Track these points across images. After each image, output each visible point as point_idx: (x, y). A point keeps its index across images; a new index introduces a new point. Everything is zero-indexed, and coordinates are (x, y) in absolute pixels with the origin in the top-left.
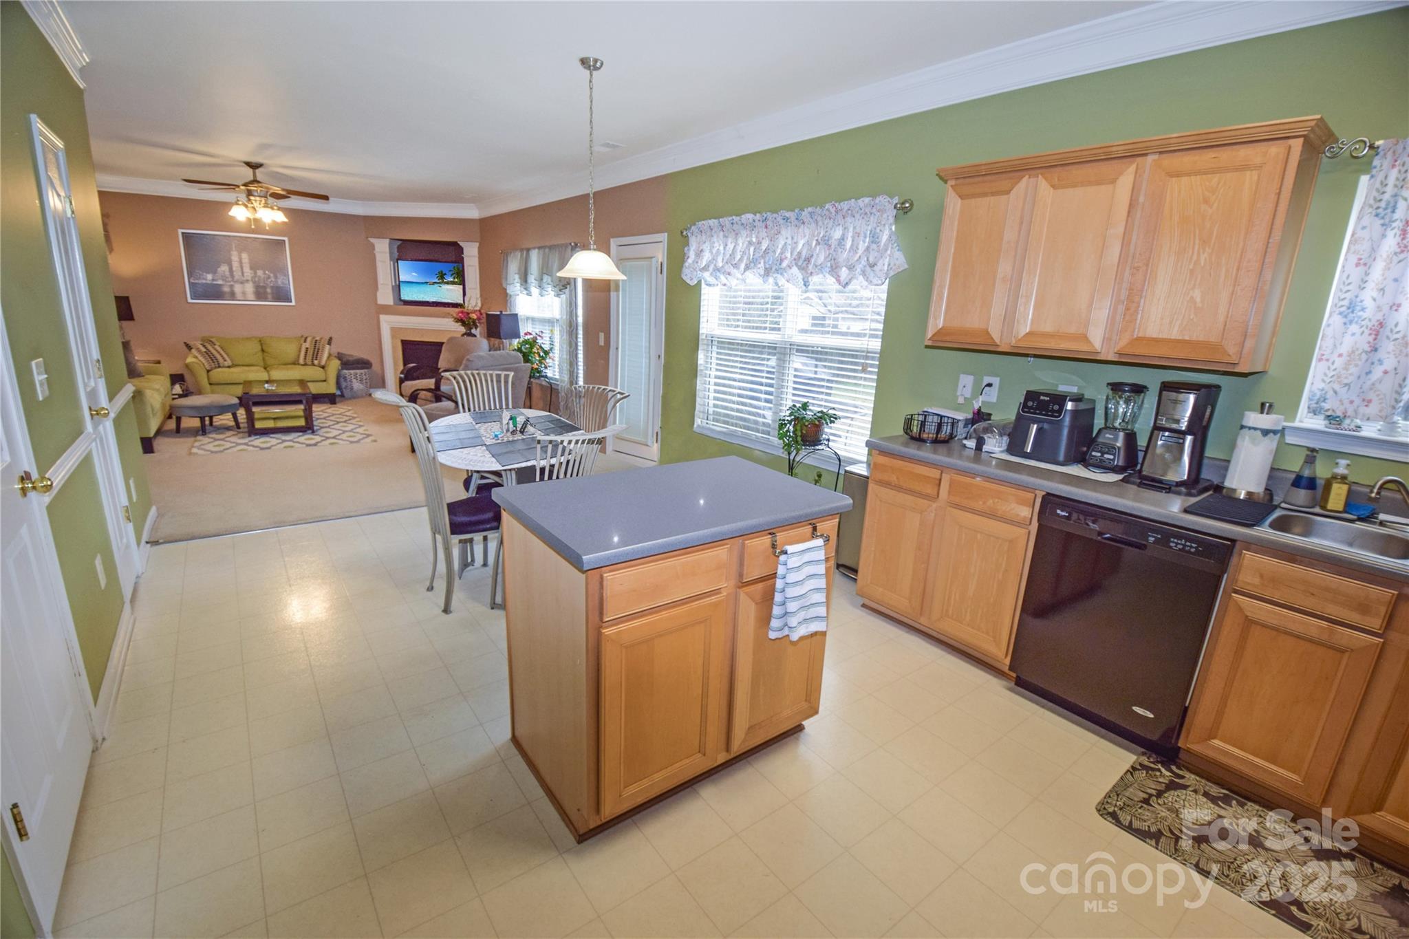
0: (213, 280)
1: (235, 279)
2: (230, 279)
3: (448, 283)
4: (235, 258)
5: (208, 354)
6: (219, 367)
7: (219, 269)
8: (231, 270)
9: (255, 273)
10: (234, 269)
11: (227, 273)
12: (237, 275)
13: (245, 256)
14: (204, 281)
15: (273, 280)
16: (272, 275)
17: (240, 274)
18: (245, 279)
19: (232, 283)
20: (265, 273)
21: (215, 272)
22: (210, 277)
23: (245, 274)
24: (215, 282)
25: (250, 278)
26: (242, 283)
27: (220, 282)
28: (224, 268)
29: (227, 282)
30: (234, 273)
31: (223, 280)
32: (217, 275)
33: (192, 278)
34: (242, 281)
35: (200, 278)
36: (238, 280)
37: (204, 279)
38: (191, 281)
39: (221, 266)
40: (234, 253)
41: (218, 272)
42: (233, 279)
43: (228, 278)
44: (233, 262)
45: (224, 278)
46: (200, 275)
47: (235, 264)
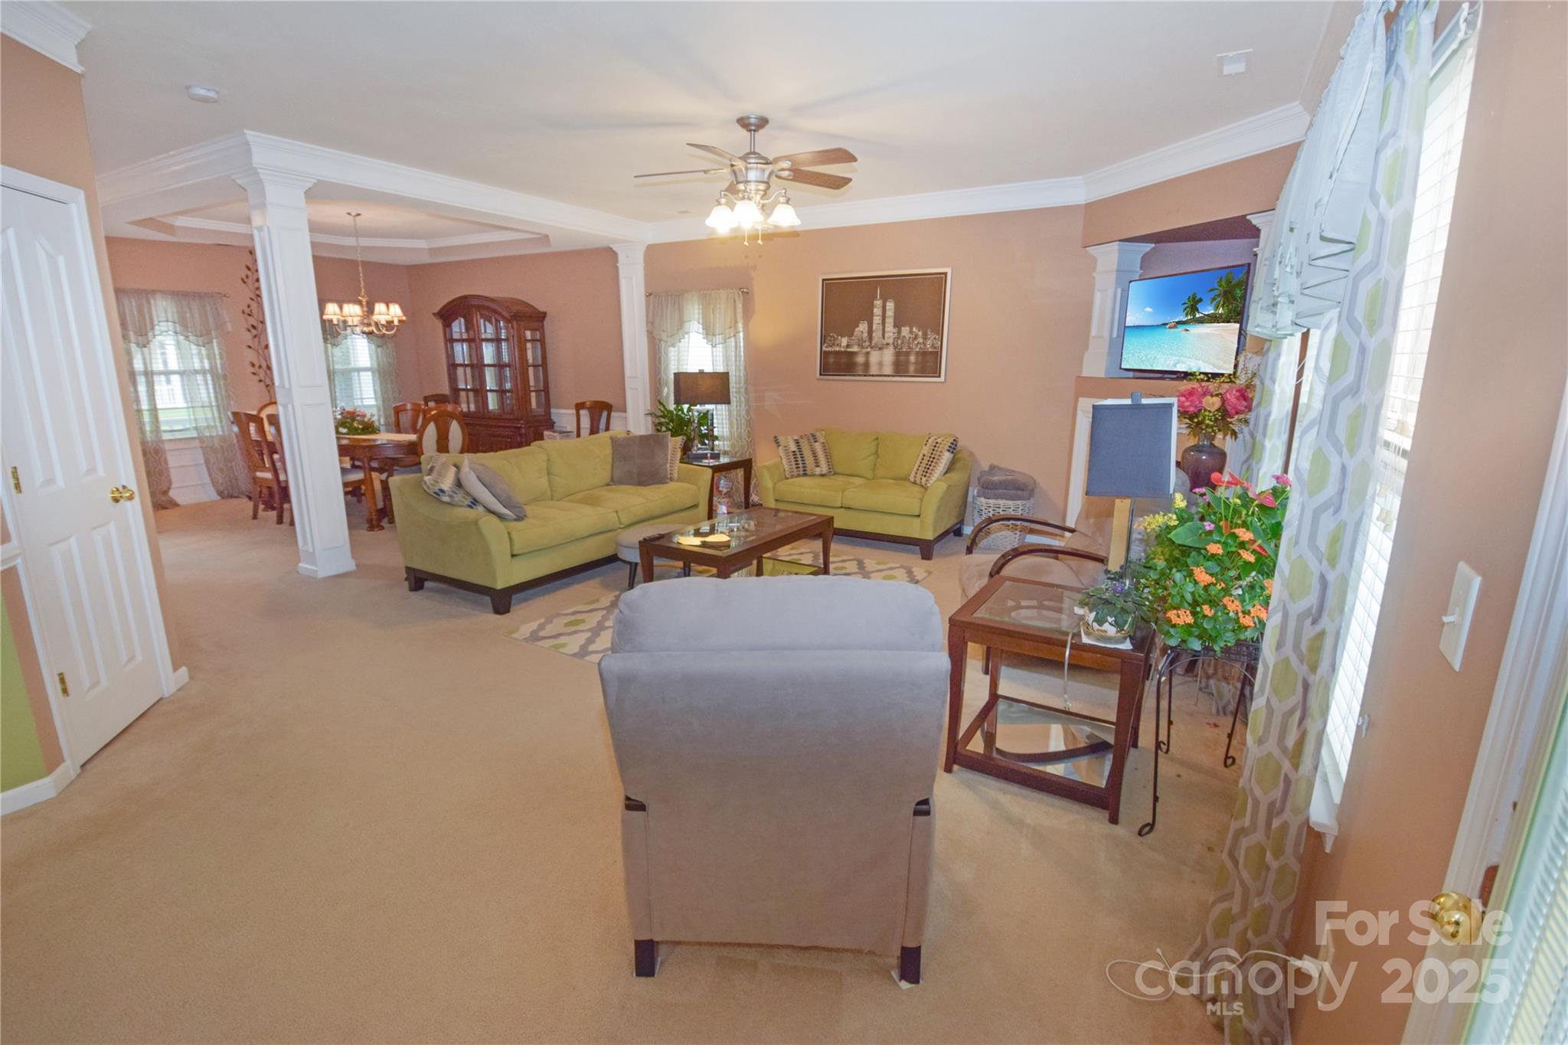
0: (848, 346)
1: (873, 343)
2: (867, 343)
3: (1201, 321)
4: (877, 311)
5: (797, 456)
6: (805, 475)
7: (857, 329)
8: (870, 329)
9: (899, 332)
10: (874, 327)
11: (865, 335)
12: (877, 336)
13: (890, 305)
14: (838, 349)
15: (921, 340)
16: (920, 333)
17: (880, 334)
18: (885, 342)
19: (868, 350)
20: (911, 332)
21: (851, 335)
22: (844, 341)
23: (886, 335)
24: (849, 350)
25: (891, 341)
26: (880, 349)
27: (855, 349)
28: (863, 327)
29: (863, 348)
30: (874, 334)
31: (859, 345)
32: (853, 338)
33: (825, 345)
34: (879, 346)
35: (834, 344)
36: (876, 344)
37: (838, 345)
38: (824, 349)
39: (860, 325)
40: (878, 303)
41: (855, 333)
42: (871, 343)
43: (865, 341)
44: (874, 318)
45: (861, 342)
46: (834, 340)
47: (877, 320)
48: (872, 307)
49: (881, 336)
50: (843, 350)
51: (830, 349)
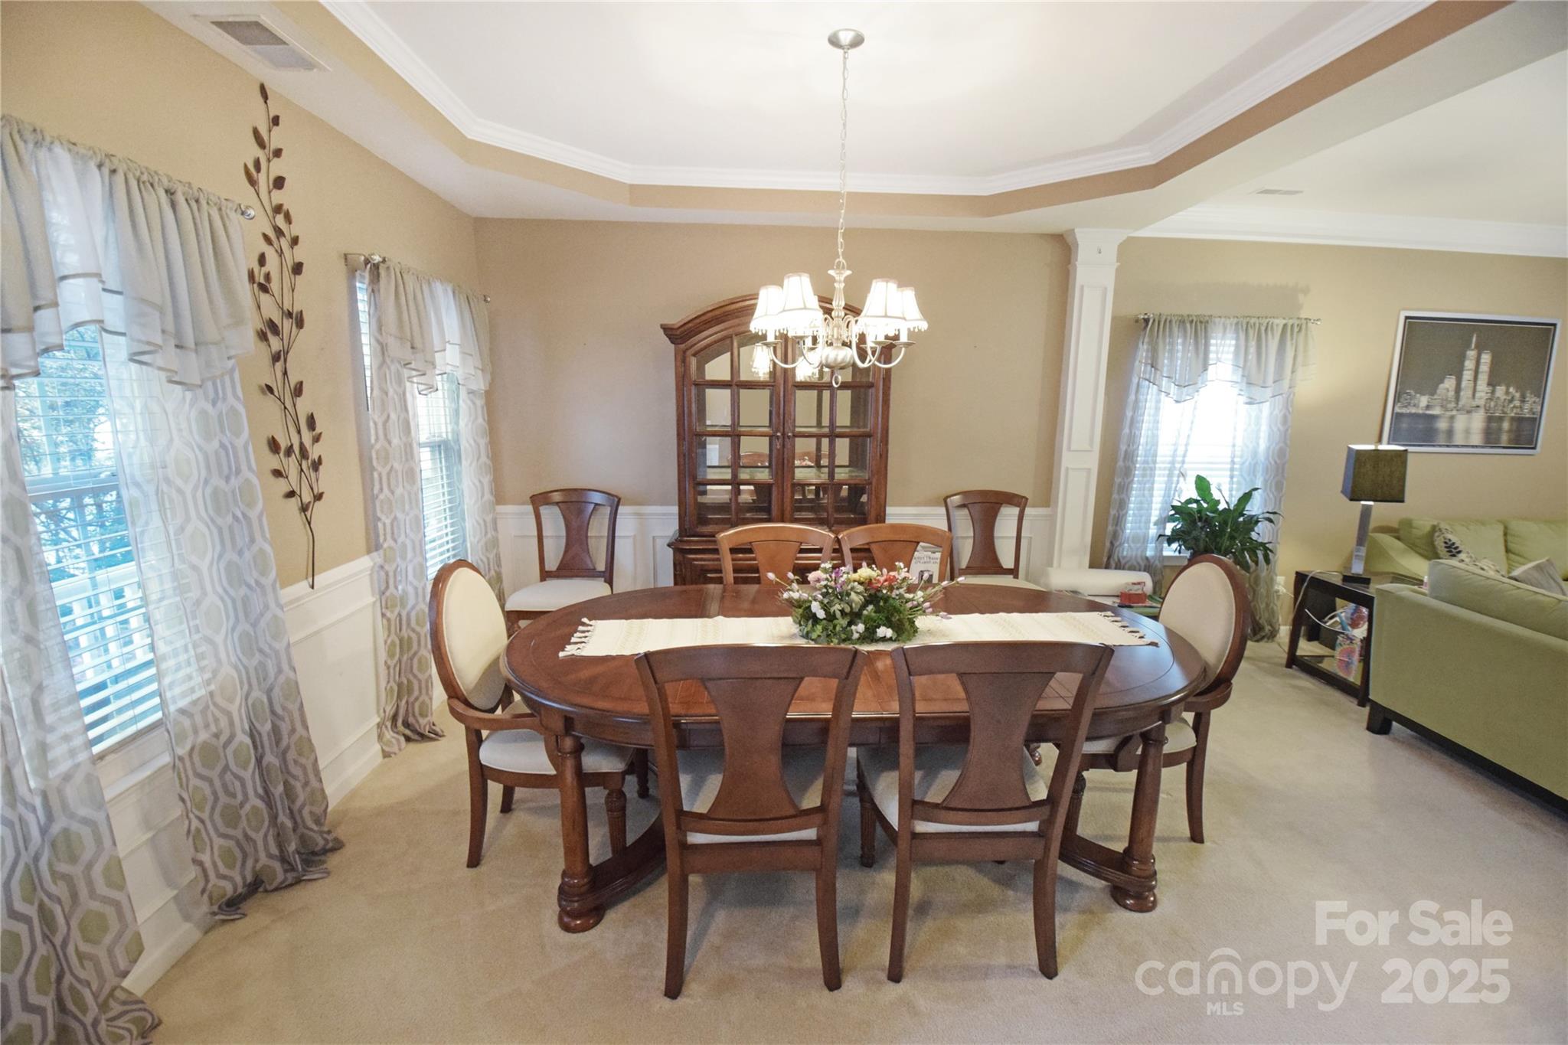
0: (1428, 407)
1: (1461, 404)
2: (1453, 405)
4: (1469, 364)
7: (1441, 386)
8: (1458, 389)
9: (1493, 392)
10: (1464, 384)
11: (1452, 394)
12: (1466, 394)
13: (1485, 360)
14: (1413, 410)
16: (1517, 395)
17: (1470, 393)
18: (1475, 404)
19: (1454, 413)
20: (1507, 393)
21: (1433, 392)
22: (1424, 400)
23: (1478, 395)
24: (1429, 412)
25: (1482, 403)
26: (1469, 412)
27: (1436, 411)
28: (1449, 383)
29: (1447, 410)
30: (1462, 393)
31: (1442, 406)
32: (1435, 397)
33: (1399, 404)
34: (1469, 409)
35: (1409, 404)
36: (1464, 406)
37: (1414, 406)
38: (1397, 410)
39: (1446, 381)
40: (1472, 354)
41: (1438, 391)
42: (1457, 404)
43: (1450, 402)
44: (1465, 372)
45: (1445, 403)
46: (1411, 399)
47: (1468, 375)
48: (1462, 358)
49: (1471, 396)
50: (1421, 412)
51: (1404, 411)
